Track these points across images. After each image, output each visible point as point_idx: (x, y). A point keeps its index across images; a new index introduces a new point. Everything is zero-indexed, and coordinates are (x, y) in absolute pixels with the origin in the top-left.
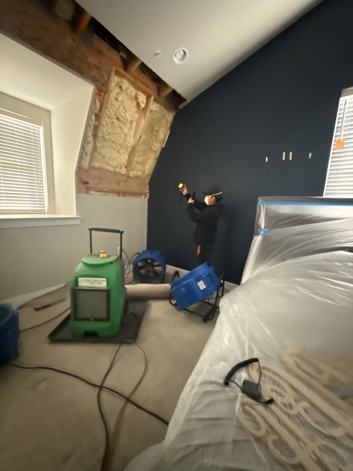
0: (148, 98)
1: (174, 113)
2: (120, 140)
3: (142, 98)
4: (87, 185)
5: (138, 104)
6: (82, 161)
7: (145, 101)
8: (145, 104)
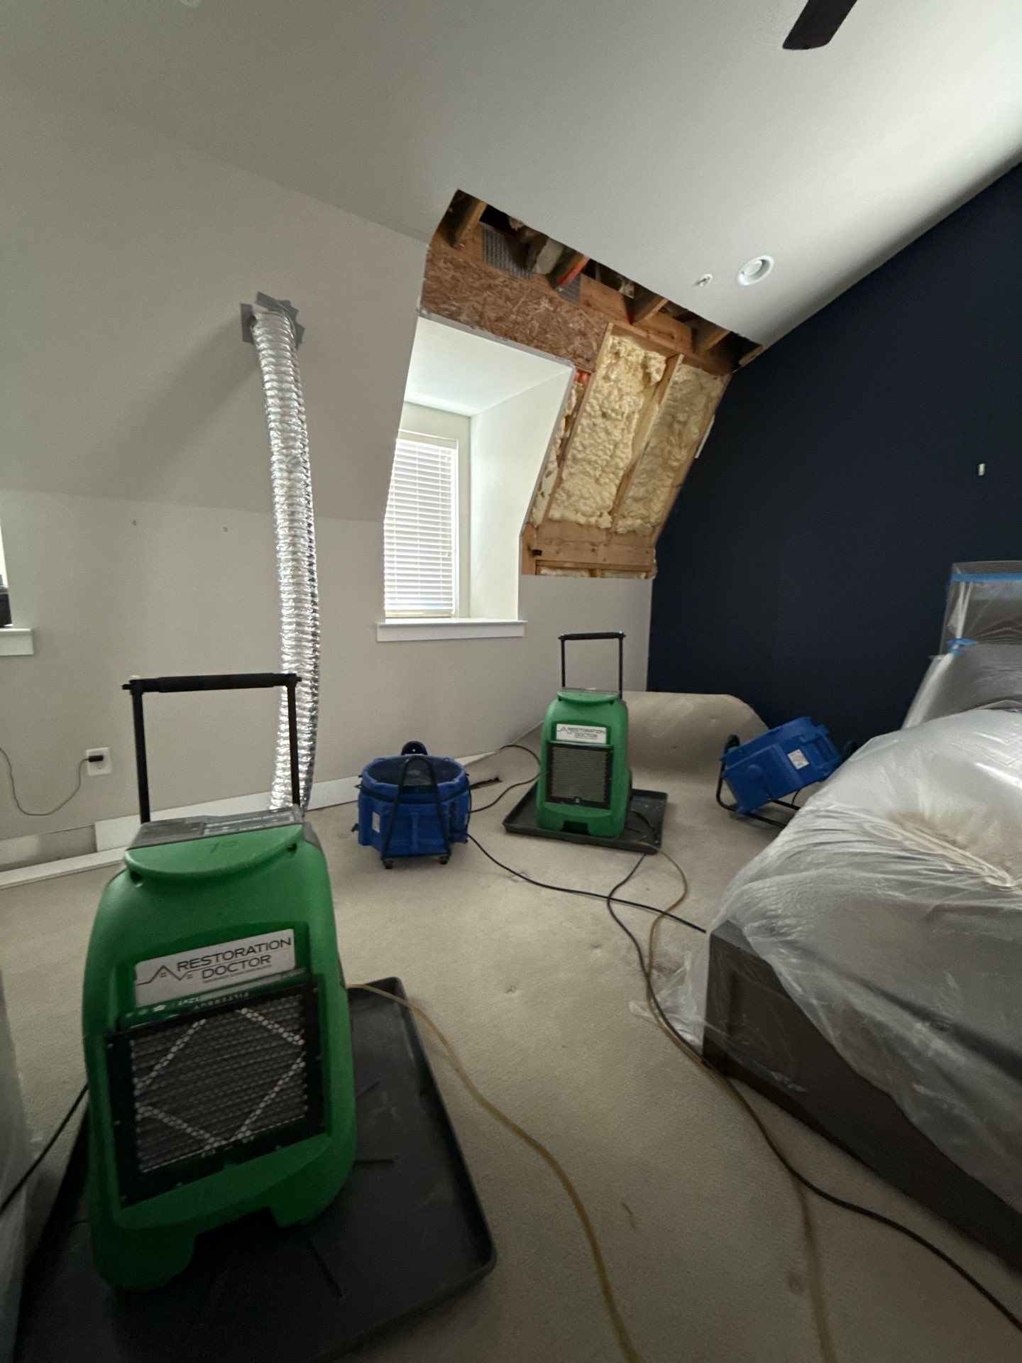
0: (671, 359)
1: (727, 378)
2: (605, 457)
3: (657, 363)
4: (539, 557)
5: (647, 376)
6: (534, 510)
7: (663, 367)
8: (662, 374)
